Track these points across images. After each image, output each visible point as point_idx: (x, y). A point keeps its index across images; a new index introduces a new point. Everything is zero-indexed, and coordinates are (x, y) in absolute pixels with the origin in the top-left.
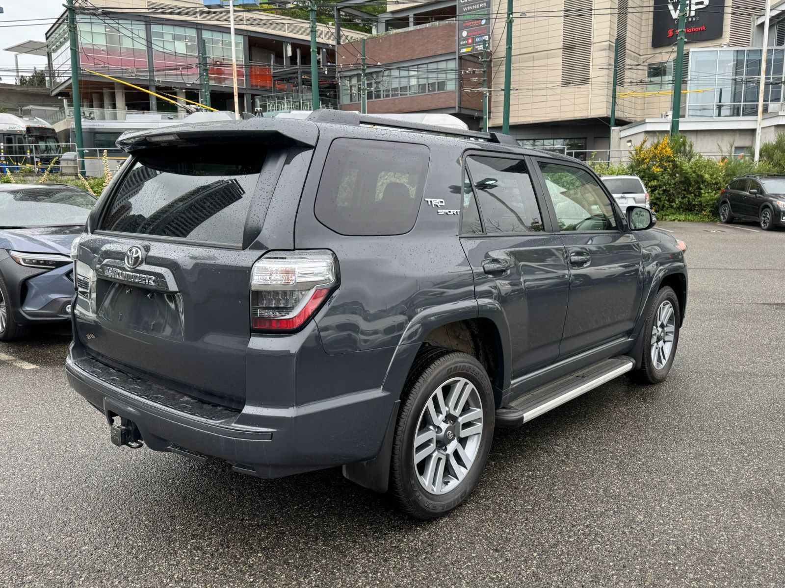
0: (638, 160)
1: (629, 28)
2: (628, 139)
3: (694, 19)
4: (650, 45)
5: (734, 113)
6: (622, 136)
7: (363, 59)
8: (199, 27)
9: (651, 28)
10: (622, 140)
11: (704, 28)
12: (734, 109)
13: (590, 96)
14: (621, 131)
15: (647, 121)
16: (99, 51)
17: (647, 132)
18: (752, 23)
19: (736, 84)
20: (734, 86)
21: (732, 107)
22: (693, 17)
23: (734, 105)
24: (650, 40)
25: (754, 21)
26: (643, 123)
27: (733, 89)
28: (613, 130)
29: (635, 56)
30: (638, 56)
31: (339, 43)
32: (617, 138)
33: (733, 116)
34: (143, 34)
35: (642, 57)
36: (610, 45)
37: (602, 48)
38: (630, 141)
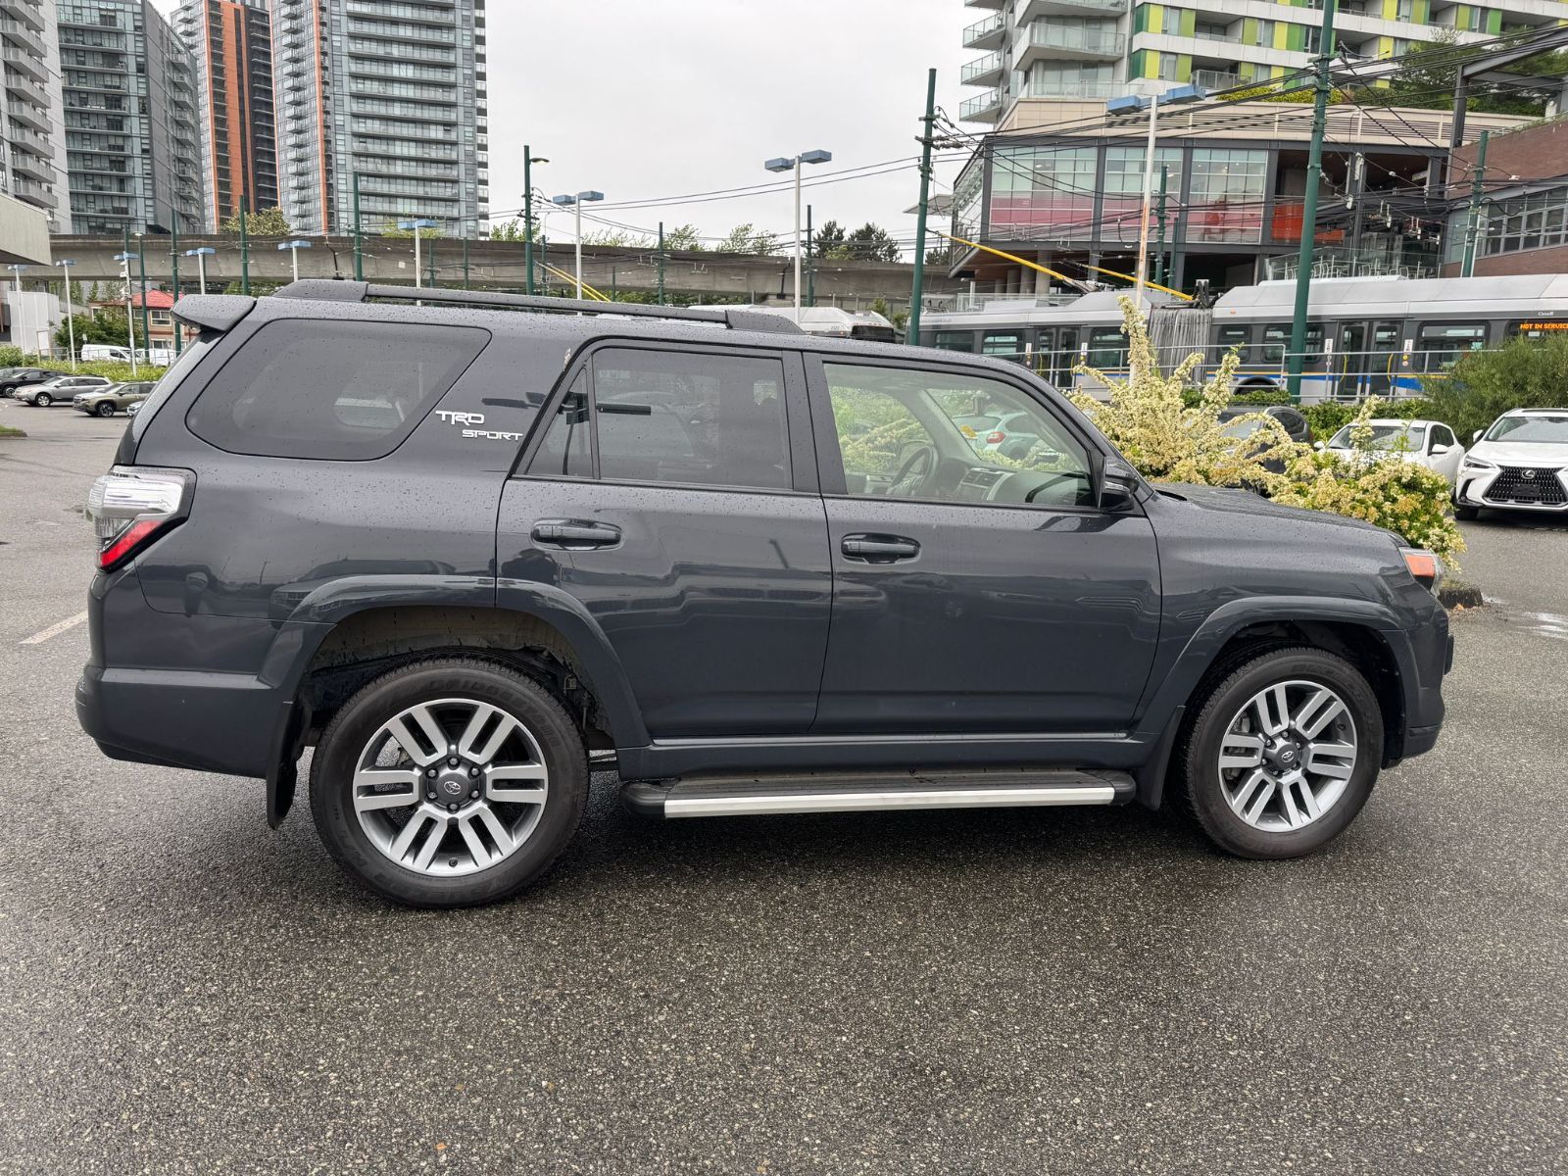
7: (1479, 171)
8: (1189, 144)
16: (1020, 202)
31: (1458, 144)
34: (1092, 168)
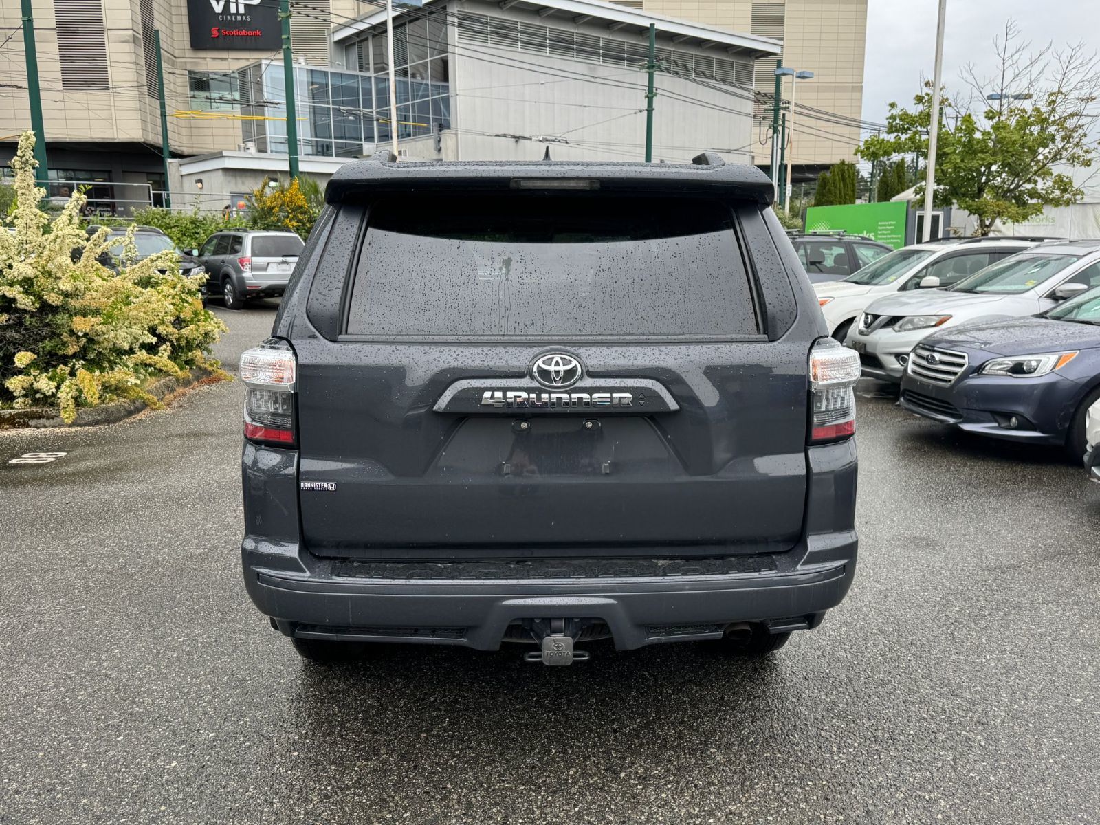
0: (262, 209)
1: (156, 14)
2: (197, 177)
3: (244, 18)
4: (187, 44)
5: (318, 152)
6: (184, 173)
9: (185, 20)
10: (185, 179)
11: (259, 33)
12: (317, 146)
13: (113, 108)
14: (181, 165)
15: (225, 154)
17: (226, 170)
18: (328, 39)
19: (314, 113)
20: (312, 115)
21: (314, 144)
22: (242, 15)
23: (317, 141)
24: (187, 37)
25: (329, 35)
26: (219, 156)
27: (312, 121)
28: (170, 163)
29: (169, 58)
30: (173, 58)
32: (177, 176)
33: (317, 155)
35: (178, 60)
36: (134, 35)
37: (123, 39)
38: (200, 181)
